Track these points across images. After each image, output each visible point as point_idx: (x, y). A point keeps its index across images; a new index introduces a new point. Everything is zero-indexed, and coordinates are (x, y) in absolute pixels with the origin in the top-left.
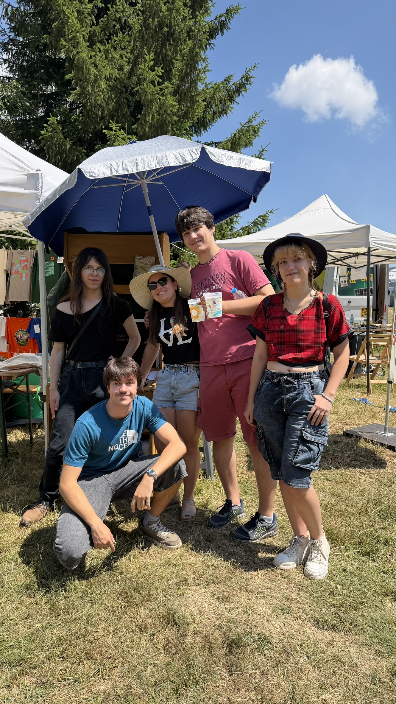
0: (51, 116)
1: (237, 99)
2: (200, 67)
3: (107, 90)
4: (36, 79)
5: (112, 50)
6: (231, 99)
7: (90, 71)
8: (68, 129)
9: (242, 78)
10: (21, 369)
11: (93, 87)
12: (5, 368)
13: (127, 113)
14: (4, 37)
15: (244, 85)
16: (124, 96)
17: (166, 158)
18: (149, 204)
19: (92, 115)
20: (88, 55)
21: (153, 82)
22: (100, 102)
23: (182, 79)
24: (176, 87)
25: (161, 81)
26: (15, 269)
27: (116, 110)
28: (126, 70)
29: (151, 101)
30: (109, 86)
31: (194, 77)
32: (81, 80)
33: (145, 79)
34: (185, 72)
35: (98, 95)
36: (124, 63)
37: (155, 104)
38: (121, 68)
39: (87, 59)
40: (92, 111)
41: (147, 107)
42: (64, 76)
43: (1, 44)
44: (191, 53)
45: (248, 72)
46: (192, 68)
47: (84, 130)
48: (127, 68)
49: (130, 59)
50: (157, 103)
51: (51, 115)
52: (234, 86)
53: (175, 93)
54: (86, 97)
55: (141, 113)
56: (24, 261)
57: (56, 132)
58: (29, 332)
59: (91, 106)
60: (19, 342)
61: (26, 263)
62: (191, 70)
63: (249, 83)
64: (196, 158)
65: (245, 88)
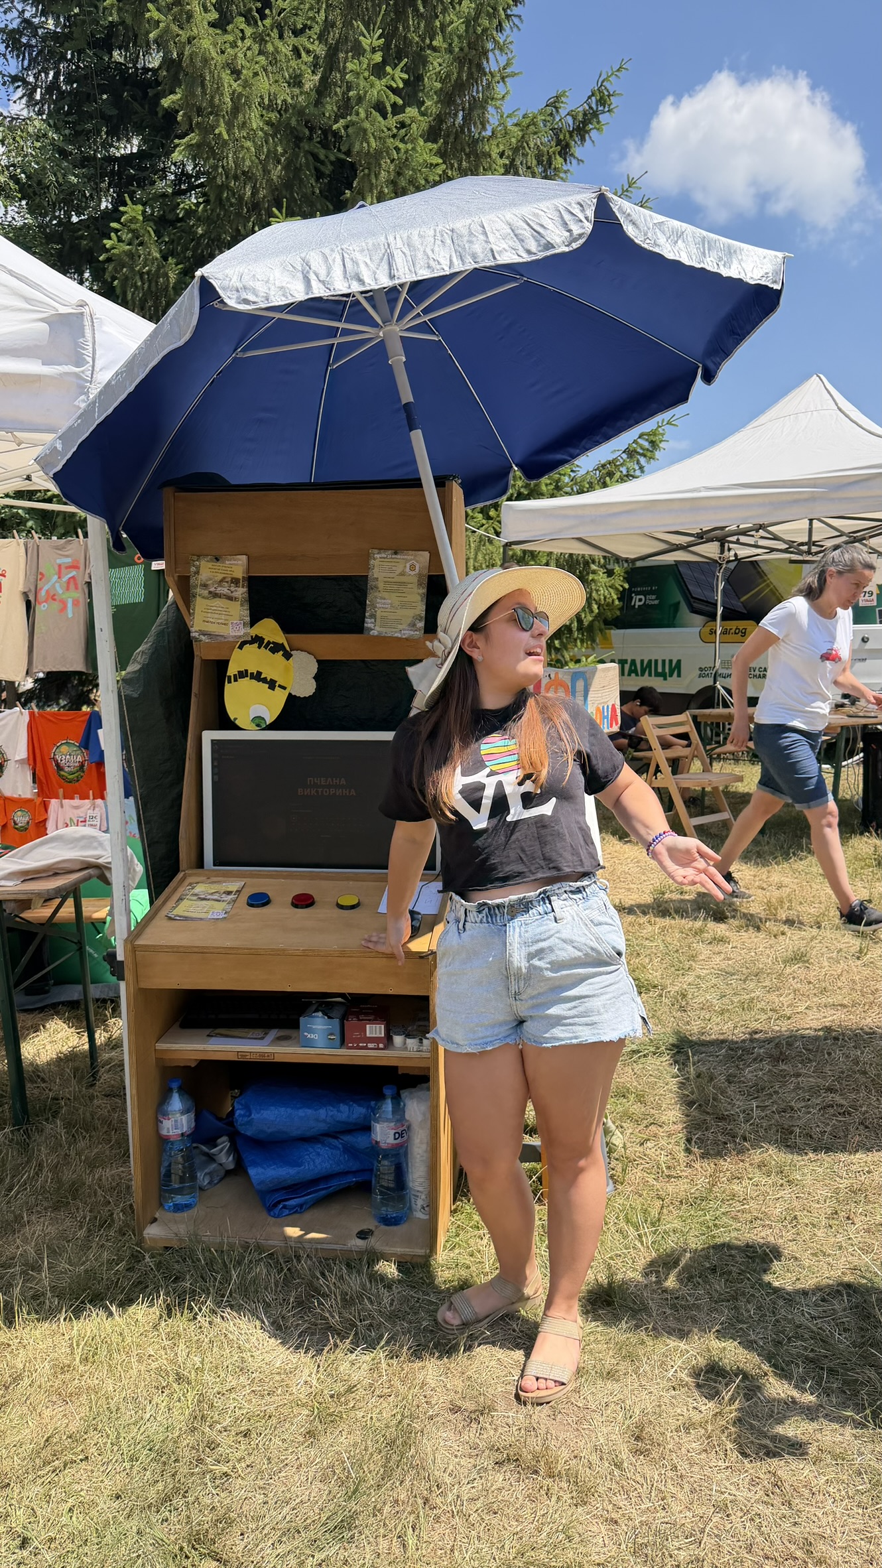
0: (129, 202)
1: (577, 150)
2: (494, 68)
3: (266, 134)
4: (91, 117)
5: (275, 34)
6: (565, 150)
7: (223, 85)
8: (172, 236)
9: (589, 97)
10: (56, 874)
11: (230, 126)
12: (11, 876)
13: (313, 193)
14: (9, 16)
15: (595, 114)
16: (307, 147)
17: (482, 237)
18: (407, 396)
19: (228, 199)
20: (215, 45)
21: (380, 108)
22: (248, 163)
23: (448, 98)
24: (434, 120)
25: (400, 102)
26: (46, 588)
27: (288, 185)
28: (308, 86)
29: (378, 155)
30: (269, 123)
31: (478, 92)
32: (199, 111)
33: (360, 100)
34: (456, 81)
35: (242, 147)
36: (303, 67)
37: (385, 163)
38: (296, 81)
39: (214, 54)
40: (228, 187)
41: (366, 171)
42: (157, 103)
43: (4, 32)
44: (471, 31)
45: (603, 82)
46: (474, 70)
47: (209, 239)
48: (311, 81)
49: (316, 57)
50: (392, 161)
51: (128, 199)
52: (570, 120)
53: (432, 135)
54: (214, 154)
55: (350, 187)
56: (67, 568)
57: (141, 244)
58: (86, 748)
59: (227, 177)
60: (62, 773)
61: (74, 573)
62: (470, 75)
63: (606, 109)
64: (581, 235)
65: (598, 122)
